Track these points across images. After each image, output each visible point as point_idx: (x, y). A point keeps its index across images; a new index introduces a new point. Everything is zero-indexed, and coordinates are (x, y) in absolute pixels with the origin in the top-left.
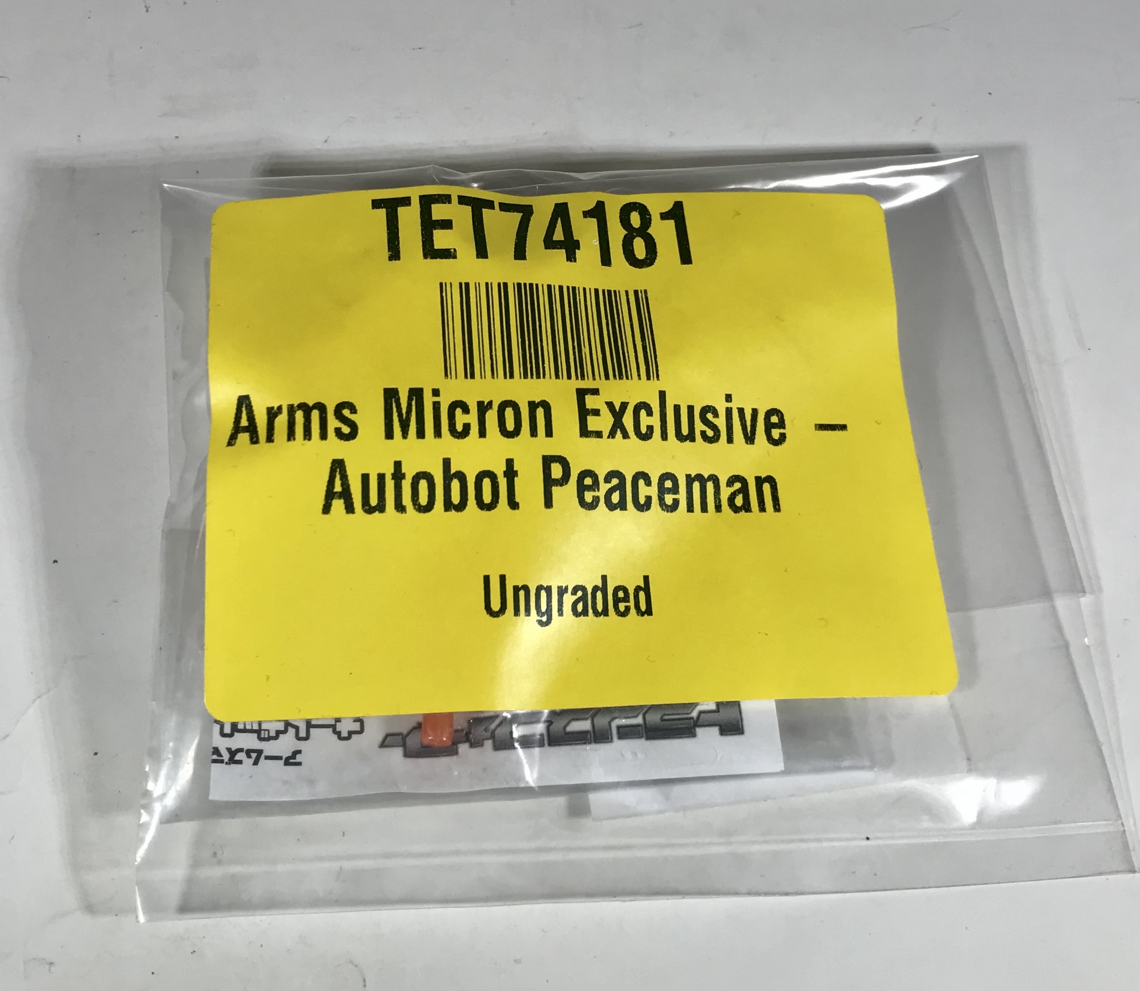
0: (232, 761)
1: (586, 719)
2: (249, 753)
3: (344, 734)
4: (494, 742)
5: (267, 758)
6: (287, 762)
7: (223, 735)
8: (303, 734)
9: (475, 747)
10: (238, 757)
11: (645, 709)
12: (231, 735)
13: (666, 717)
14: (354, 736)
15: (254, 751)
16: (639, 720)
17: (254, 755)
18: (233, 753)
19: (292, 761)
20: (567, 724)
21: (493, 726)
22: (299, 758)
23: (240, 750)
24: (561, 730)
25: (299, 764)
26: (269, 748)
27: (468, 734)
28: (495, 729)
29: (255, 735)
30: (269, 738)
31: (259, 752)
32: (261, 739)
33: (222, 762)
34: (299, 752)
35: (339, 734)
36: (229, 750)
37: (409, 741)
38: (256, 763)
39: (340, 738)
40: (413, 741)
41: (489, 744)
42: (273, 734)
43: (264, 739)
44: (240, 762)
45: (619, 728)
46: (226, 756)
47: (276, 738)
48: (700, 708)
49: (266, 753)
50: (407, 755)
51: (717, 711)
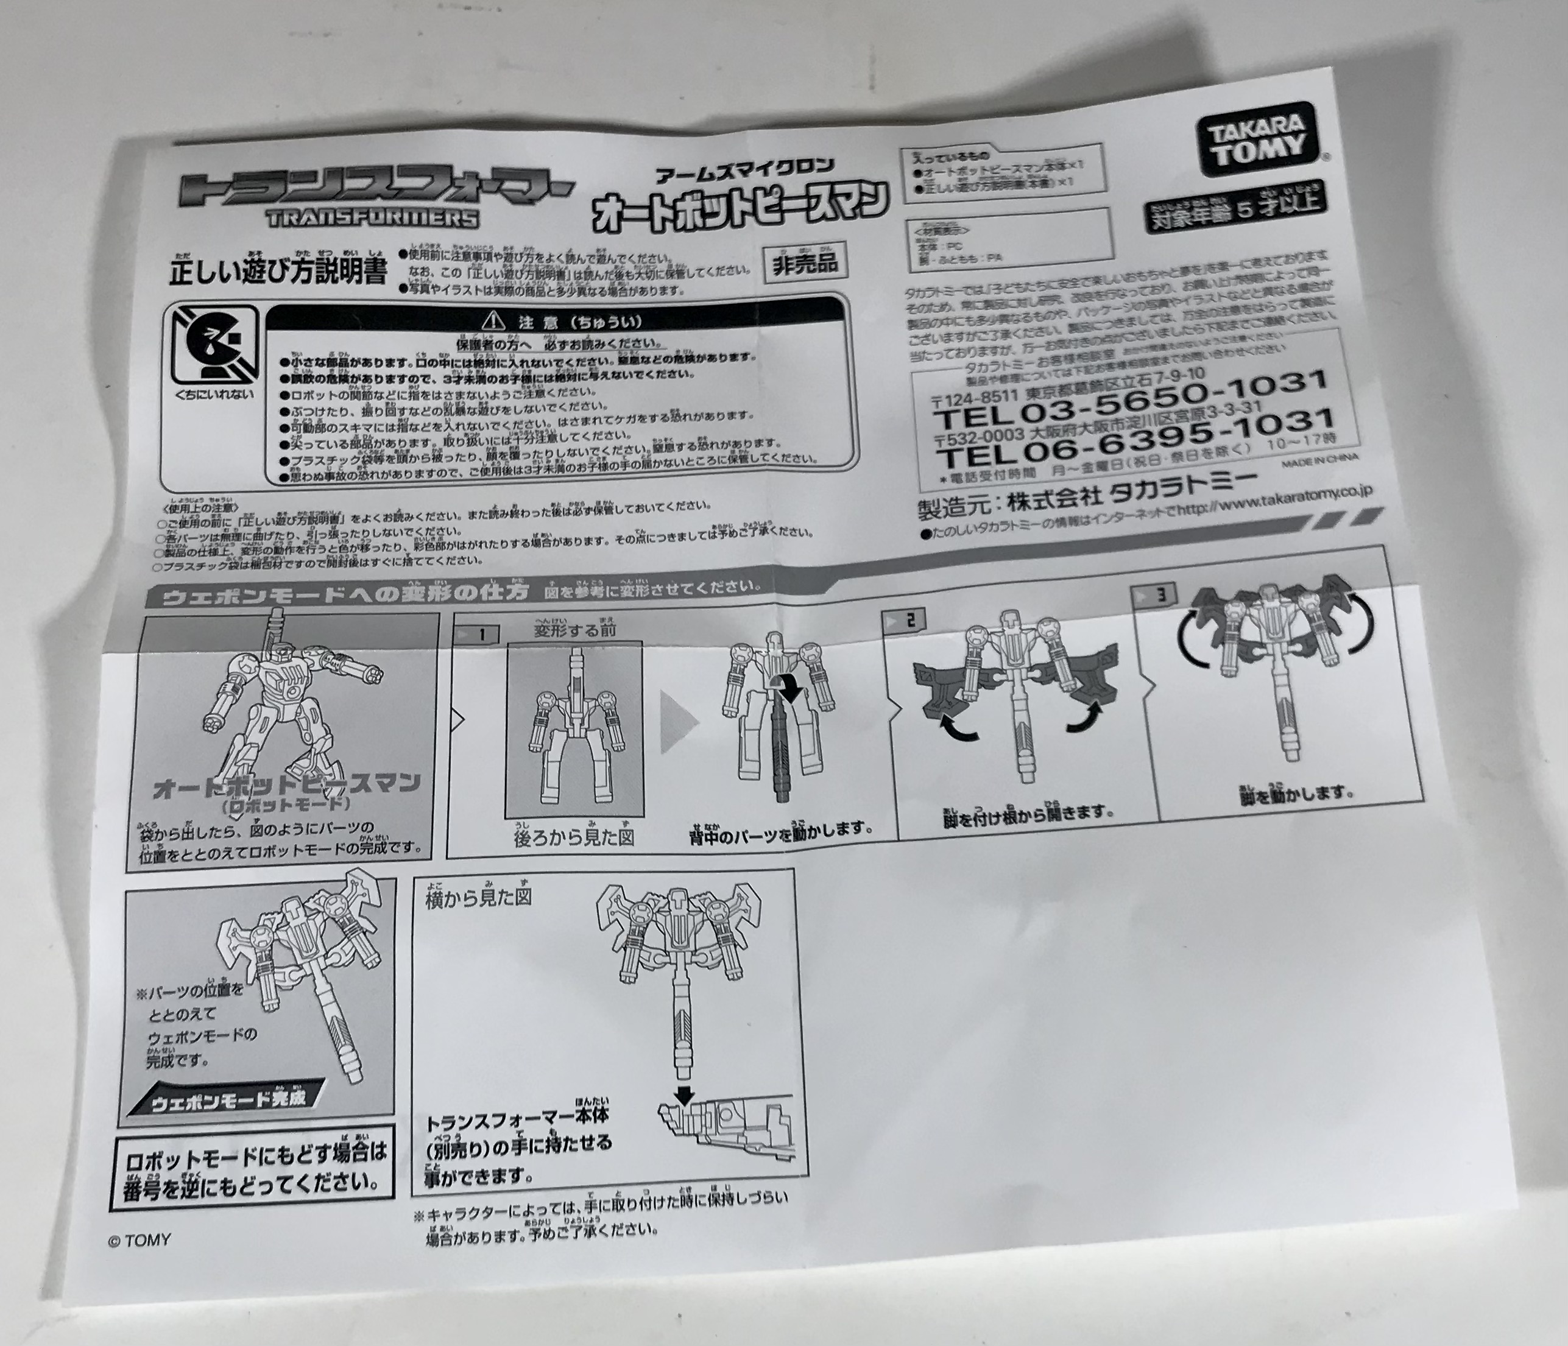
0: (728, 168)
1: (349, 190)
2: (712, 177)
3: (613, 199)
4: (452, 173)
5: (692, 175)
6: (671, 172)
7: (740, 190)
8: (657, 200)
9: (472, 173)
10: (723, 172)
11: (283, 198)
12: (731, 190)
13: (263, 190)
14: (603, 196)
15: (705, 180)
16: (291, 187)
17: (706, 176)
18: (728, 174)
19: (667, 174)
20: (369, 186)
21: (452, 191)
22: (660, 176)
23: (720, 178)
24: (377, 180)
25: (659, 171)
26: (691, 184)
27: (480, 187)
28: (449, 187)
29: (706, 194)
30: (692, 193)
31: (701, 179)
32: (701, 192)
33: (739, 165)
34: (659, 182)
35: (619, 199)
36: (732, 177)
37: (543, 188)
38: (703, 170)
39: (617, 195)
40: (539, 188)
41: (458, 173)
42: (688, 198)
43: (697, 191)
44: (720, 168)
45: (315, 181)
46: (734, 170)
47: (684, 195)
48: (222, 199)
49: (693, 180)
50: (546, 172)
51: (205, 196)
